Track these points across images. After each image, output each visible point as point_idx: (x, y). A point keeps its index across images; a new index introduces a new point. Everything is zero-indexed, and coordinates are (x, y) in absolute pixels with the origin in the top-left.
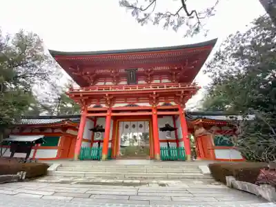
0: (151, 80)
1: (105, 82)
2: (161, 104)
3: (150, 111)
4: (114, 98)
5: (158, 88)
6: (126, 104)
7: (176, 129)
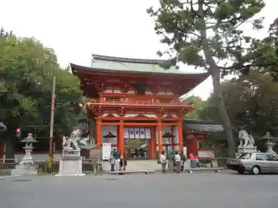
1: (113, 90)
2: (165, 116)
3: (156, 122)
6: (136, 115)
7: (175, 136)
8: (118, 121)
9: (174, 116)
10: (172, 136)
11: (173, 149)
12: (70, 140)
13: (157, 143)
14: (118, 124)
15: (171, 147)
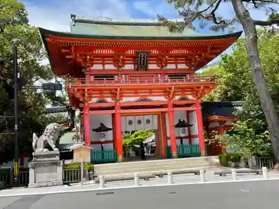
1: (103, 64)
2: (177, 98)
6: (138, 98)
7: (192, 125)
8: (113, 108)
9: (190, 97)
10: (189, 126)
11: (190, 142)
12: (43, 137)
13: (168, 135)
14: (113, 111)
15: (188, 140)
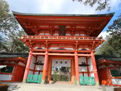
0: (74, 34)
1: (45, 33)
2: (80, 49)
3: (73, 53)
4: (50, 44)
5: (79, 39)
6: (58, 48)
7: (89, 65)
8: (44, 52)
9: (87, 49)
11: (89, 75)
